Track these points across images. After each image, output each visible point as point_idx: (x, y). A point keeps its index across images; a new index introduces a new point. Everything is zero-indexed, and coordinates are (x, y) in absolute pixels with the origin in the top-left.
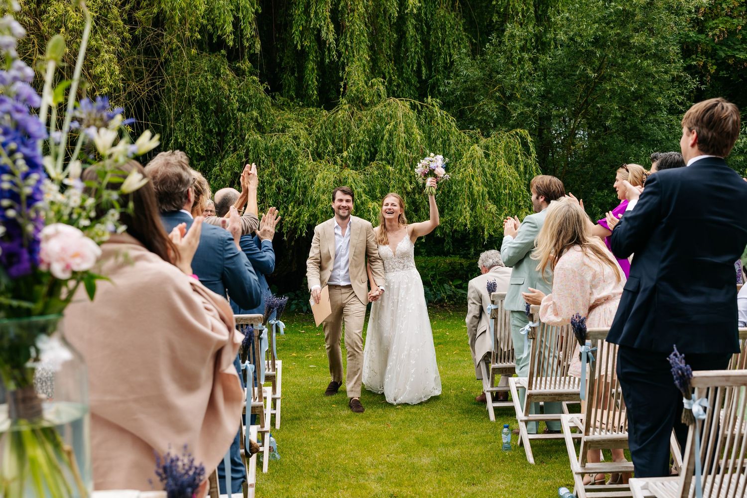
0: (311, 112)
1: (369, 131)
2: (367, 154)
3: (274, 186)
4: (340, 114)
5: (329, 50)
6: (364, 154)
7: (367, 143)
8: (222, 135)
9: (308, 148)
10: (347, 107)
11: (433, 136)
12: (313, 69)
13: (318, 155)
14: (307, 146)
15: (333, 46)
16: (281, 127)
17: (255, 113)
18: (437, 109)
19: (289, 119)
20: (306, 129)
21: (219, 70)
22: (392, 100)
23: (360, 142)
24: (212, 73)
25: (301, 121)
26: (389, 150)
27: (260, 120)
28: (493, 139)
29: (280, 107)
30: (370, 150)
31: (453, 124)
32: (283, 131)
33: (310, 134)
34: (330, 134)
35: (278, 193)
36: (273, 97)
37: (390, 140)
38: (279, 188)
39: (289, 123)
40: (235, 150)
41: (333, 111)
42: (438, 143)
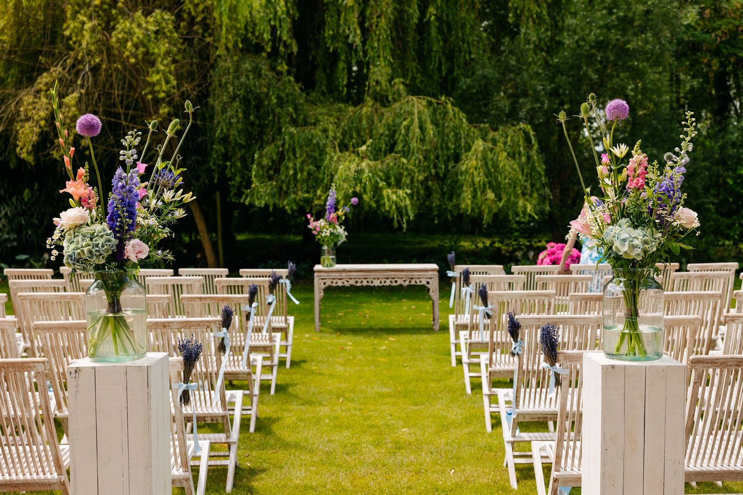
0: (340, 108)
1: (389, 125)
2: (387, 145)
3: (305, 173)
4: (365, 110)
5: (356, 51)
6: (384, 146)
7: (387, 136)
8: (262, 127)
9: (336, 140)
10: (371, 103)
11: (446, 131)
12: (344, 68)
13: (343, 147)
14: (335, 138)
15: (360, 48)
16: (313, 121)
17: (291, 110)
18: (449, 106)
19: (321, 114)
20: (335, 123)
21: (260, 70)
22: (410, 97)
23: (382, 135)
24: (254, 72)
25: (331, 116)
26: (406, 144)
27: (294, 116)
28: (501, 132)
29: (314, 103)
30: (390, 142)
31: (464, 120)
32: (315, 124)
33: (338, 128)
34: (356, 127)
35: (309, 179)
36: (308, 94)
37: (407, 135)
38: (309, 174)
39: (320, 118)
40: (273, 140)
41: (359, 107)
42: (450, 136)
